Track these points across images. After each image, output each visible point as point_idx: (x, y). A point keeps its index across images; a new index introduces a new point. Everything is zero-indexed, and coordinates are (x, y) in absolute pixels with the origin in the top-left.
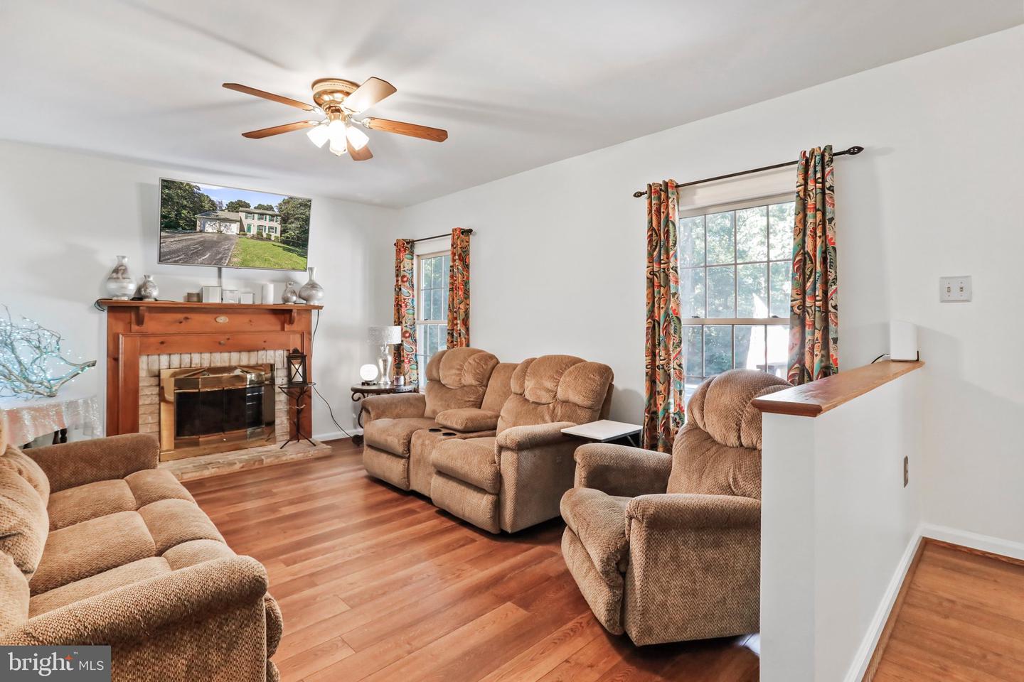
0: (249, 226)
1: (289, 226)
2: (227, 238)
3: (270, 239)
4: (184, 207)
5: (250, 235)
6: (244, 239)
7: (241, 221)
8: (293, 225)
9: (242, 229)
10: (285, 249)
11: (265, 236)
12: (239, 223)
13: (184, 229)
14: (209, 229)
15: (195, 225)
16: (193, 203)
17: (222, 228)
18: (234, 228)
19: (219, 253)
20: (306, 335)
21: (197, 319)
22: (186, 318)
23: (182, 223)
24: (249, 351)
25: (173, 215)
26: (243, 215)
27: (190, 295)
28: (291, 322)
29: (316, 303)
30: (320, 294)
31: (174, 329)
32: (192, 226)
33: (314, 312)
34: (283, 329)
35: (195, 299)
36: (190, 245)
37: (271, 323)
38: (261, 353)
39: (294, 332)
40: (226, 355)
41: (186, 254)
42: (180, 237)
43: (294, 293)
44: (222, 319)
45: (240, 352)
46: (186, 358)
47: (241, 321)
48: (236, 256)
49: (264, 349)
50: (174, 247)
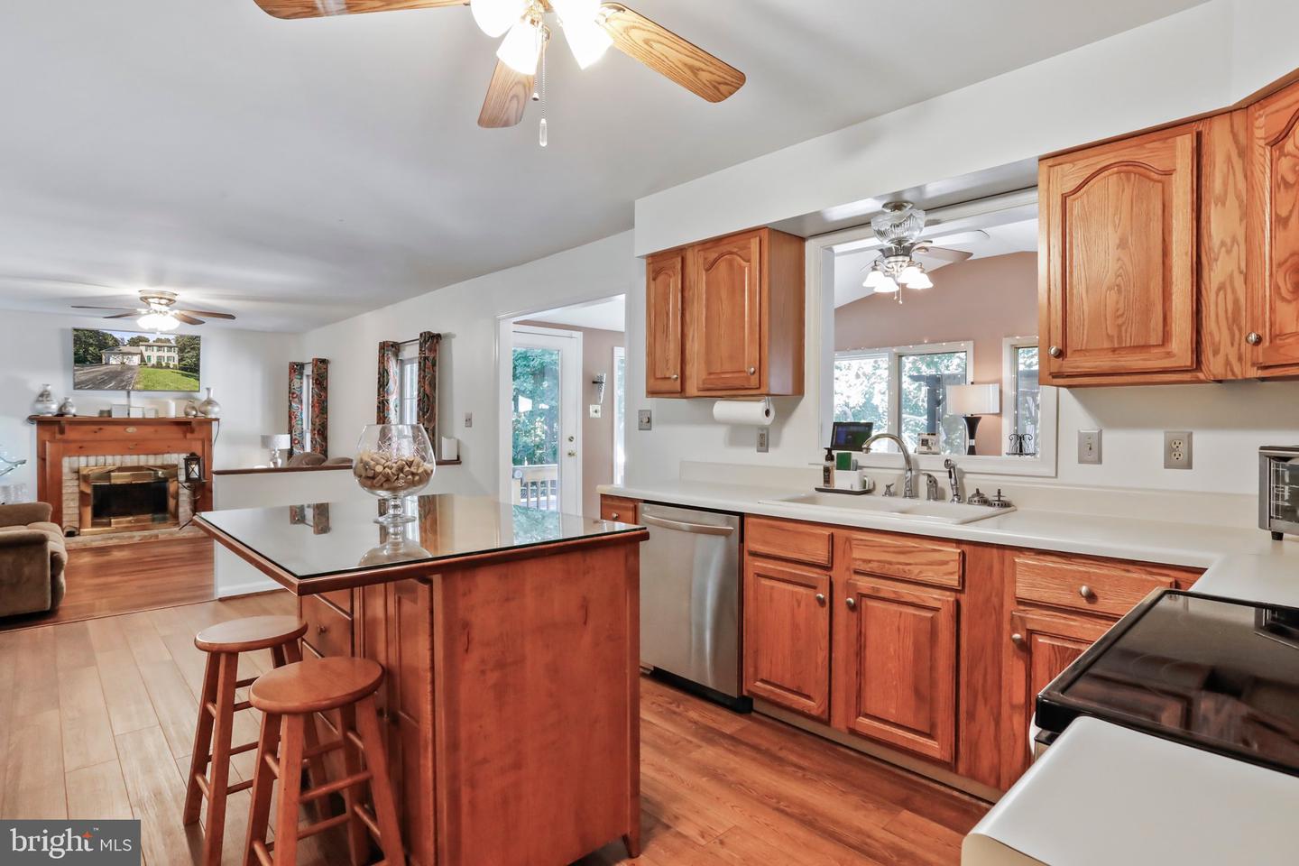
0: (149, 357)
1: (187, 355)
2: (130, 368)
3: (168, 367)
4: (91, 345)
5: (150, 365)
6: (145, 369)
7: (141, 354)
8: (191, 354)
9: (142, 360)
10: (183, 375)
11: (164, 365)
12: (139, 356)
13: (91, 363)
14: (113, 361)
15: (101, 359)
16: (99, 341)
17: (125, 360)
18: (136, 360)
19: (123, 381)
20: (208, 441)
21: (110, 431)
22: (100, 429)
23: (89, 357)
24: (155, 454)
25: (81, 351)
26: (143, 348)
27: (102, 412)
28: (192, 431)
29: (213, 416)
30: (216, 409)
31: (91, 436)
32: (98, 360)
33: (214, 424)
34: (185, 437)
35: (106, 415)
36: (96, 376)
37: (175, 433)
38: (166, 456)
39: (195, 439)
40: (135, 457)
41: (94, 383)
42: (88, 369)
43: (194, 408)
44: (131, 430)
45: (147, 454)
46: (101, 459)
47: (148, 430)
48: (137, 383)
49: (168, 453)
50: (83, 378)
